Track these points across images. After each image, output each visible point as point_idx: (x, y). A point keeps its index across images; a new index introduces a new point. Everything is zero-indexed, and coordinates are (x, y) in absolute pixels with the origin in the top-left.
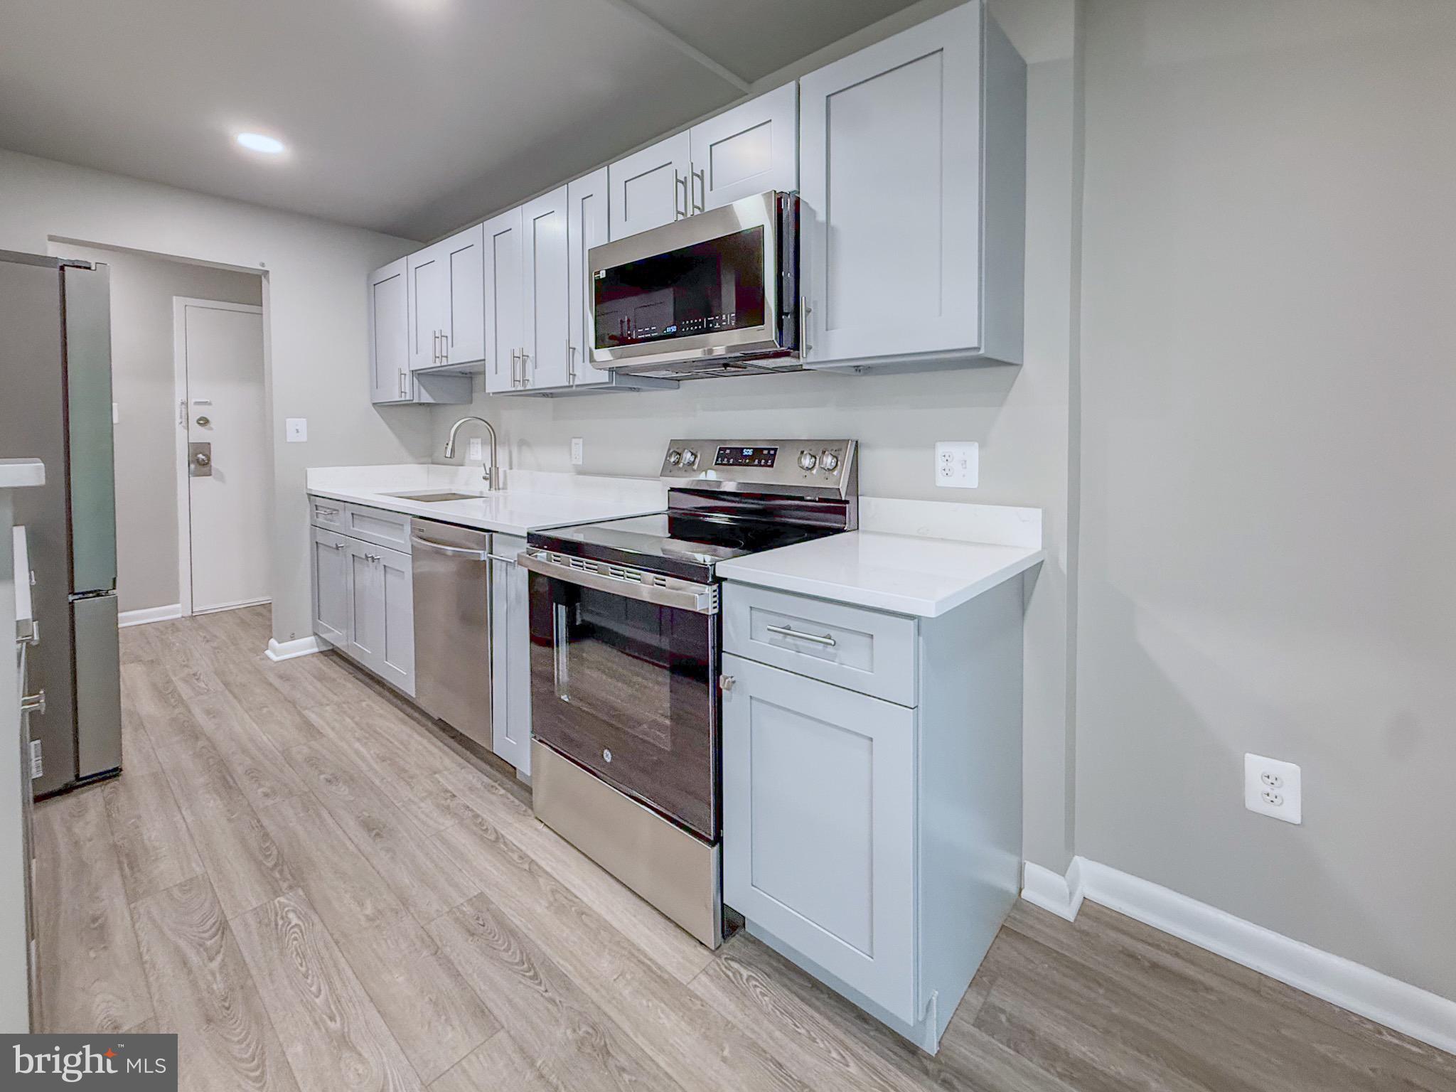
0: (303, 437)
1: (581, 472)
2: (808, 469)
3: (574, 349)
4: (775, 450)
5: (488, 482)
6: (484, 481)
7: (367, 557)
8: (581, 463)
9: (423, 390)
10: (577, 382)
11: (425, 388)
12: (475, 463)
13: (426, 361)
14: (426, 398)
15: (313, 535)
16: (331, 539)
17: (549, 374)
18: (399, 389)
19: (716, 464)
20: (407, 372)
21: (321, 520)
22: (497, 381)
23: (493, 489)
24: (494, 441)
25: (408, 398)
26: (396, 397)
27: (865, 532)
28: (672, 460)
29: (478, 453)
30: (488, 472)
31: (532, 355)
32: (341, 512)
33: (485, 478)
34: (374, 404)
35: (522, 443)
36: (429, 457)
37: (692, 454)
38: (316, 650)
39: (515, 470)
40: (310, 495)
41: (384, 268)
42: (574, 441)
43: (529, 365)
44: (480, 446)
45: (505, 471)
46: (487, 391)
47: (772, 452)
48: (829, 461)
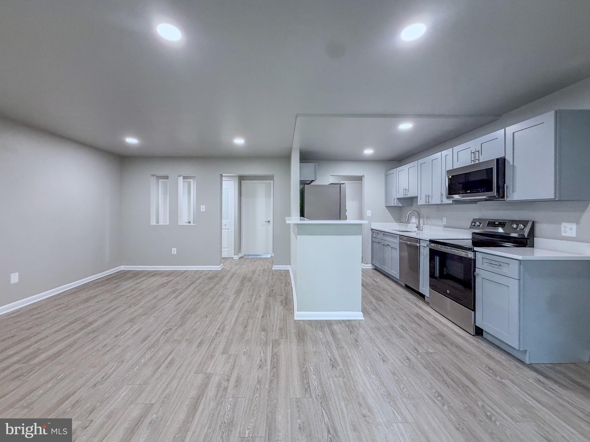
0: (370, 215)
1: (445, 227)
2: (515, 228)
3: (443, 194)
4: (505, 223)
5: (417, 229)
6: (416, 228)
7: (387, 245)
8: (445, 224)
9: (399, 203)
10: (443, 203)
11: (400, 202)
12: (414, 223)
13: (401, 196)
14: (401, 205)
15: (372, 239)
16: (377, 240)
17: (436, 200)
18: (394, 203)
19: (487, 226)
20: (396, 198)
21: (374, 235)
22: (421, 201)
23: (419, 230)
24: (419, 216)
25: (396, 205)
26: (393, 205)
27: (536, 248)
28: (473, 224)
29: (414, 220)
30: (417, 225)
31: (431, 195)
32: (380, 234)
33: (416, 227)
34: (386, 206)
35: (427, 218)
36: (399, 220)
37: (479, 223)
38: (372, 268)
39: (425, 225)
40: (372, 229)
41: (390, 171)
42: (444, 218)
43: (430, 198)
44: (414, 218)
45: (422, 226)
46: (418, 204)
47: (504, 223)
48: (521, 226)
